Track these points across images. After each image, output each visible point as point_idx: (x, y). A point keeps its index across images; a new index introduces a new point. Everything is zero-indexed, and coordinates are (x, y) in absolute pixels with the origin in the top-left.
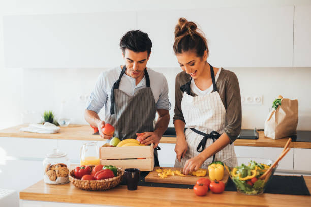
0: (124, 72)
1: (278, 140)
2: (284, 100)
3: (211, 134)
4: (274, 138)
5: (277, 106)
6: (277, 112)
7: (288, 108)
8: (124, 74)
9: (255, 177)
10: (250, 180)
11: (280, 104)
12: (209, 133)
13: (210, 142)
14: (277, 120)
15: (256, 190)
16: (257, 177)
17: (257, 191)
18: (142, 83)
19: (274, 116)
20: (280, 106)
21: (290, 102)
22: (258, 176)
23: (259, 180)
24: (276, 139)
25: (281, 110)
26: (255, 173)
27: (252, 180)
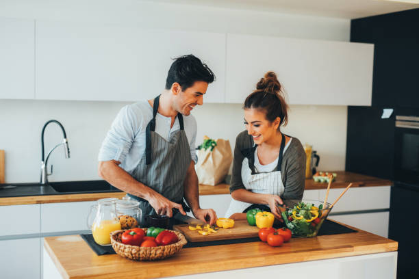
1: (217, 187)
2: (219, 140)
4: (213, 184)
5: (213, 147)
6: (213, 154)
7: (224, 150)
11: (216, 145)
14: (214, 163)
19: (210, 159)
20: (216, 148)
21: (224, 143)
24: (216, 185)
25: (217, 152)
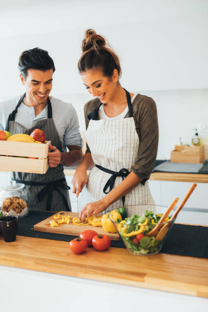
0: (21, 101)
3: (121, 171)
8: (22, 103)
9: (142, 233)
10: (135, 236)
12: (118, 171)
13: (119, 180)
15: (145, 249)
16: (144, 234)
17: (148, 251)
18: (43, 114)
22: (146, 231)
23: (146, 238)
26: (143, 228)
27: (138, 237)
